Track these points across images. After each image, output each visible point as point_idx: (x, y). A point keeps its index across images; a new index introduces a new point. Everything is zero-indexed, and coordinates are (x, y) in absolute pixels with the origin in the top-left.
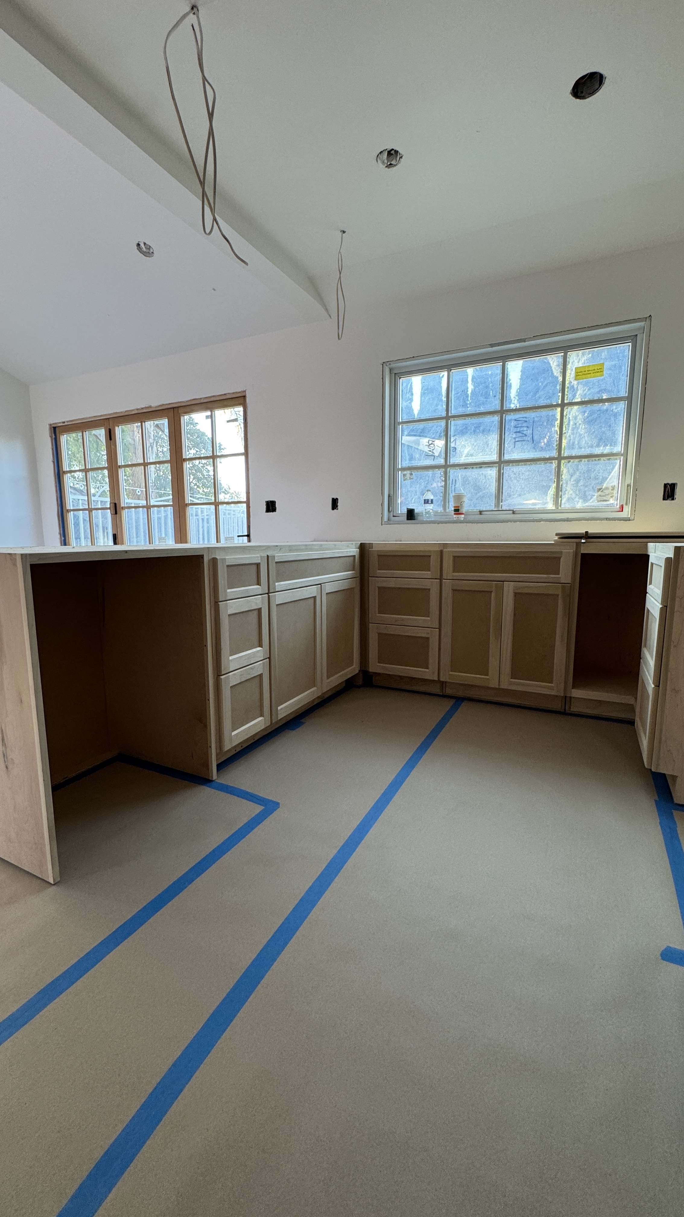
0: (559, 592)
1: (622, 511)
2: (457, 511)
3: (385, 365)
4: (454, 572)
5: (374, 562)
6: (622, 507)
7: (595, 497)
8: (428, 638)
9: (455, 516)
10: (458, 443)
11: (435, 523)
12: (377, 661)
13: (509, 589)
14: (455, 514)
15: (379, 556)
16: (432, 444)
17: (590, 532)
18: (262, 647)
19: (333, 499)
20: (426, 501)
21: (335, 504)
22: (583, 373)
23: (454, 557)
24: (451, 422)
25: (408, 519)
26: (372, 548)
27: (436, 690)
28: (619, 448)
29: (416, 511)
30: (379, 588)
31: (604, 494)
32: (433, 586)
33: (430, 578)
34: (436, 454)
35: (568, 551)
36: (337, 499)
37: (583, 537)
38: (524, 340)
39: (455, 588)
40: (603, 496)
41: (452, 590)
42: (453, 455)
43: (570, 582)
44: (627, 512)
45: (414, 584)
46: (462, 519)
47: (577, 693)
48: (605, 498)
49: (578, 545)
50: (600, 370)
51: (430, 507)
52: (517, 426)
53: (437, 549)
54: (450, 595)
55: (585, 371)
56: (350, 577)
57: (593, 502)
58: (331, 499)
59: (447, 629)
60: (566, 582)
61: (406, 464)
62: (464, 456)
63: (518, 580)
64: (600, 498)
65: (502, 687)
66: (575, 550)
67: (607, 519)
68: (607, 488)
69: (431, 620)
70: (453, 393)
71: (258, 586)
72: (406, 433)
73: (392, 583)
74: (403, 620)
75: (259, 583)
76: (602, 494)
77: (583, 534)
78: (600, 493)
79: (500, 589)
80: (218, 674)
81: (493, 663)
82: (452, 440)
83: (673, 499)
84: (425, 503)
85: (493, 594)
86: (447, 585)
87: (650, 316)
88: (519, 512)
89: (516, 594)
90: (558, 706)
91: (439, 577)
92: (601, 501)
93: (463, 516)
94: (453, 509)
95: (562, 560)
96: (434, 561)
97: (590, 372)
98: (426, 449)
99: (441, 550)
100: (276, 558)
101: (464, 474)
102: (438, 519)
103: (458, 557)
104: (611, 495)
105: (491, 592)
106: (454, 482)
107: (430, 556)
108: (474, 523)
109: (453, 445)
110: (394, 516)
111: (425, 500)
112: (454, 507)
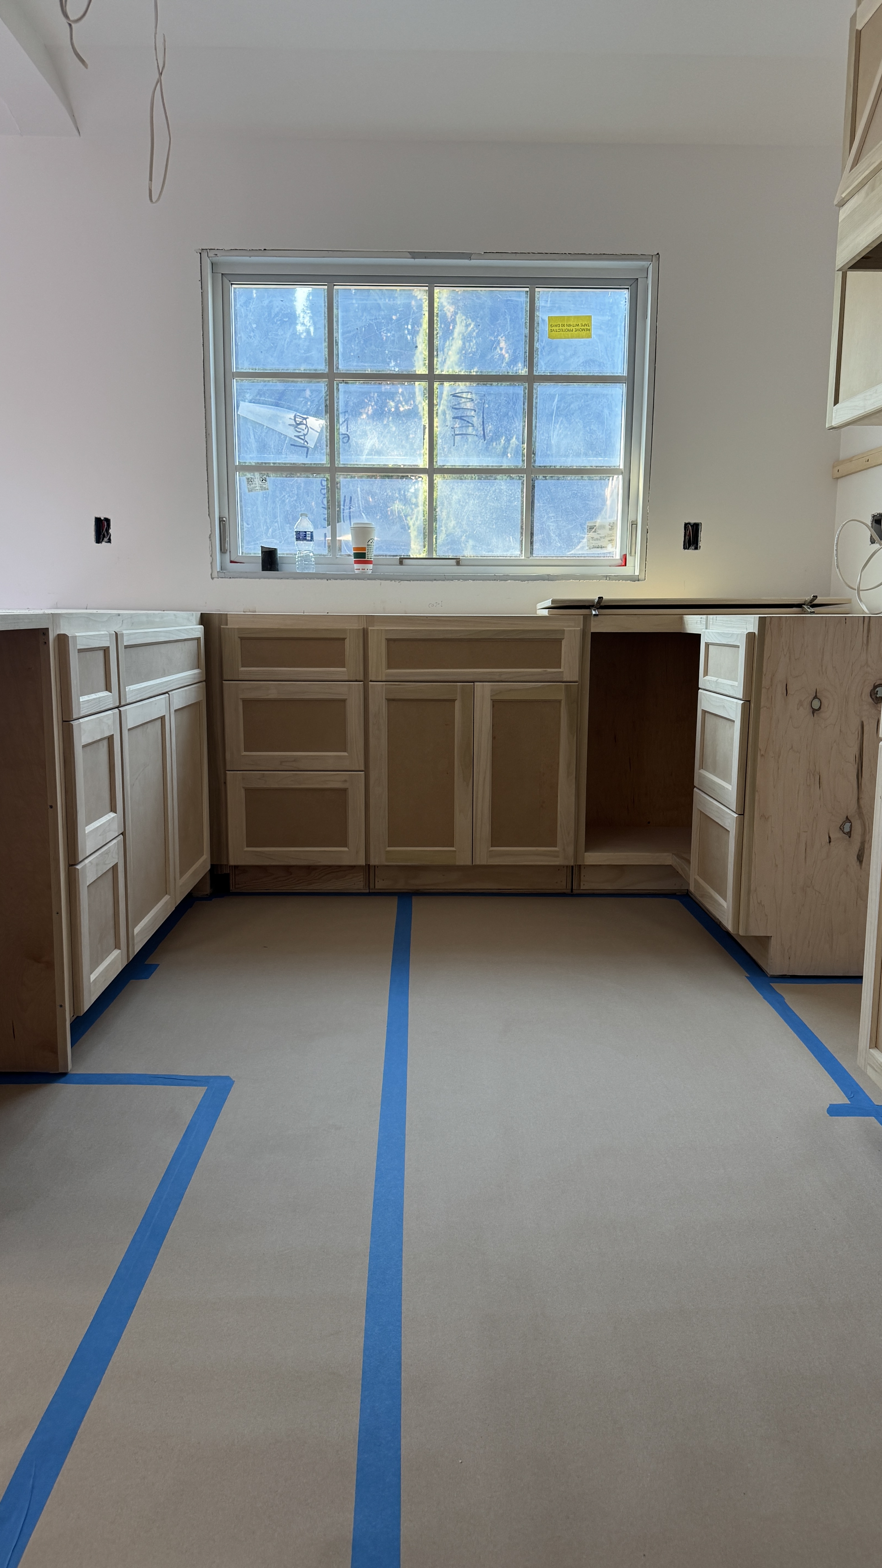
0: (561, 696)
1: (625, 565)
2: (361, 556)
3: (204, 254)
4: (389, 666)
5: (232, 651)
6: (625, 558)
7: (585, 540)
8: (345, 790)
9: (356, 566)
10: (352, 427)
11: (322, 579)
12: (245, 843)
13: (483, 694)
14: (356, 562)
15: (242, 639)
16: (301, 423)
17: (606, 597)
18: (116, 813)
19: (98, 521)
20: (302, 535)
21: (102, 529)
22: (561, 328)
23: (388, 640)
24: (338, 384)
25: (264, 569)
26: (227, 625)
27: (357, 883)
28: (619, 462)
29: (280, 553)
30: (245, 701)
31: (598, 536)
32: (352, 694)
33: (347, 679)
34: (311, 445)
35: (573, 629)
36: (108, 521)
37: (593, 606)
38: (468, 256)
39: (391, 697)
40: (597, 539)
41: (386, 699)
42: (344, 449)
43: (576, 679)
44: (634, 567)
45: (316, 691)
46: (370, 572)
47: (593, 858)
48: (600, 543)
49: (586, 618)
50: (586, 327)
51: (305, 548)
52: (457, 407)
53: (355, 626)
54: (384, 710)
55: (564, 325)
56: (195, 682)
57: (582, 548)
58: (94, 520)
59: (380, 772)
60: (571, 680)
61: (251, 458)
62: (366, 452)
63: (497, 678)
64: (595, 543)
65: (478, 862)
66: (582, 627)
67: (607, 577)
68: (602, 527)
69: (351, 757)
70: (340, 331)
71: (106, 693)
72: (248, 396)
73: (272, 692)
74: (296, 759)
75: (108, 688)
76: (595, 536)
77: (593, 601)
78: (591, 534)
79: (469, 697)
80: (73, 860)
81: (461, 822)
82: (341, 421)
83: (696, 548)
84: (298, 539)
85: (458, 705)
86: (378, 693)
87: (658, 254)
88: (466, 563)
89: (495, 703)
90: (561, 884)
91: (362, 678)
92: (594, 547)
93: (370, 566)
94: (352, 552)
95: (563, 643)
96: (352, 648)
97: (571, 328)
98: (291, 433)
99: (364, 629)
100: (125, 638)
101: (366, 487)
102: (322, 570)
103: (395, 640)
104: (609, 539)
105: (454, 700)
106: (348, 501)
107: (344, 639)
108: (395, 580)
109: (343, 430)
110: (231, 562)
111: (298, 533)
112: (355, 549)
